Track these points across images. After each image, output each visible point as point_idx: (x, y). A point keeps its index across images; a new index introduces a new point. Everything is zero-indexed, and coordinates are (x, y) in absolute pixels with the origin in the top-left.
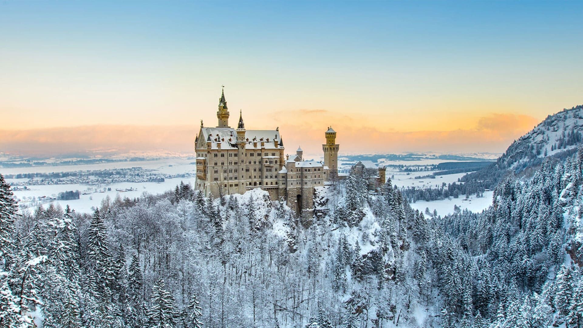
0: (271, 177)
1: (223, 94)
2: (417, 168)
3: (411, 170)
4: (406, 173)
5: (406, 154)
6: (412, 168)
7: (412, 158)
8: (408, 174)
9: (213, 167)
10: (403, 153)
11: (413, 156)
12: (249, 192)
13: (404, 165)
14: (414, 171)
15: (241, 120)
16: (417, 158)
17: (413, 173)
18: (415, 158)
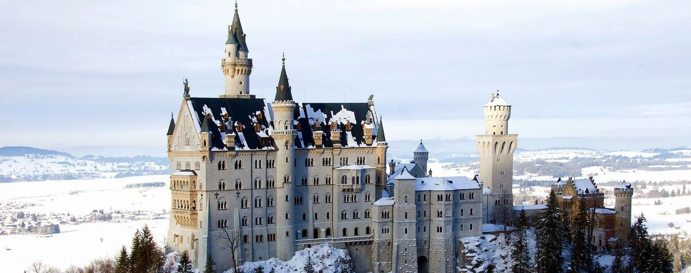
0: (355, 216)
1: (237, 16)
2: (681, 187)
3: (665, 195)
4: (653, 200)
5: (651, 155)
6: (668, 189)
7: (668, 164)
8: (658, 203)
9: (217, 195)
10: (645, 151)
11: (670, 160)
12: (302, 254)
13: (647, 182)
14: (673, 195)
15: (284, 79)
16: (678, 163)
17: (670, 199)
18: (672, 163)
